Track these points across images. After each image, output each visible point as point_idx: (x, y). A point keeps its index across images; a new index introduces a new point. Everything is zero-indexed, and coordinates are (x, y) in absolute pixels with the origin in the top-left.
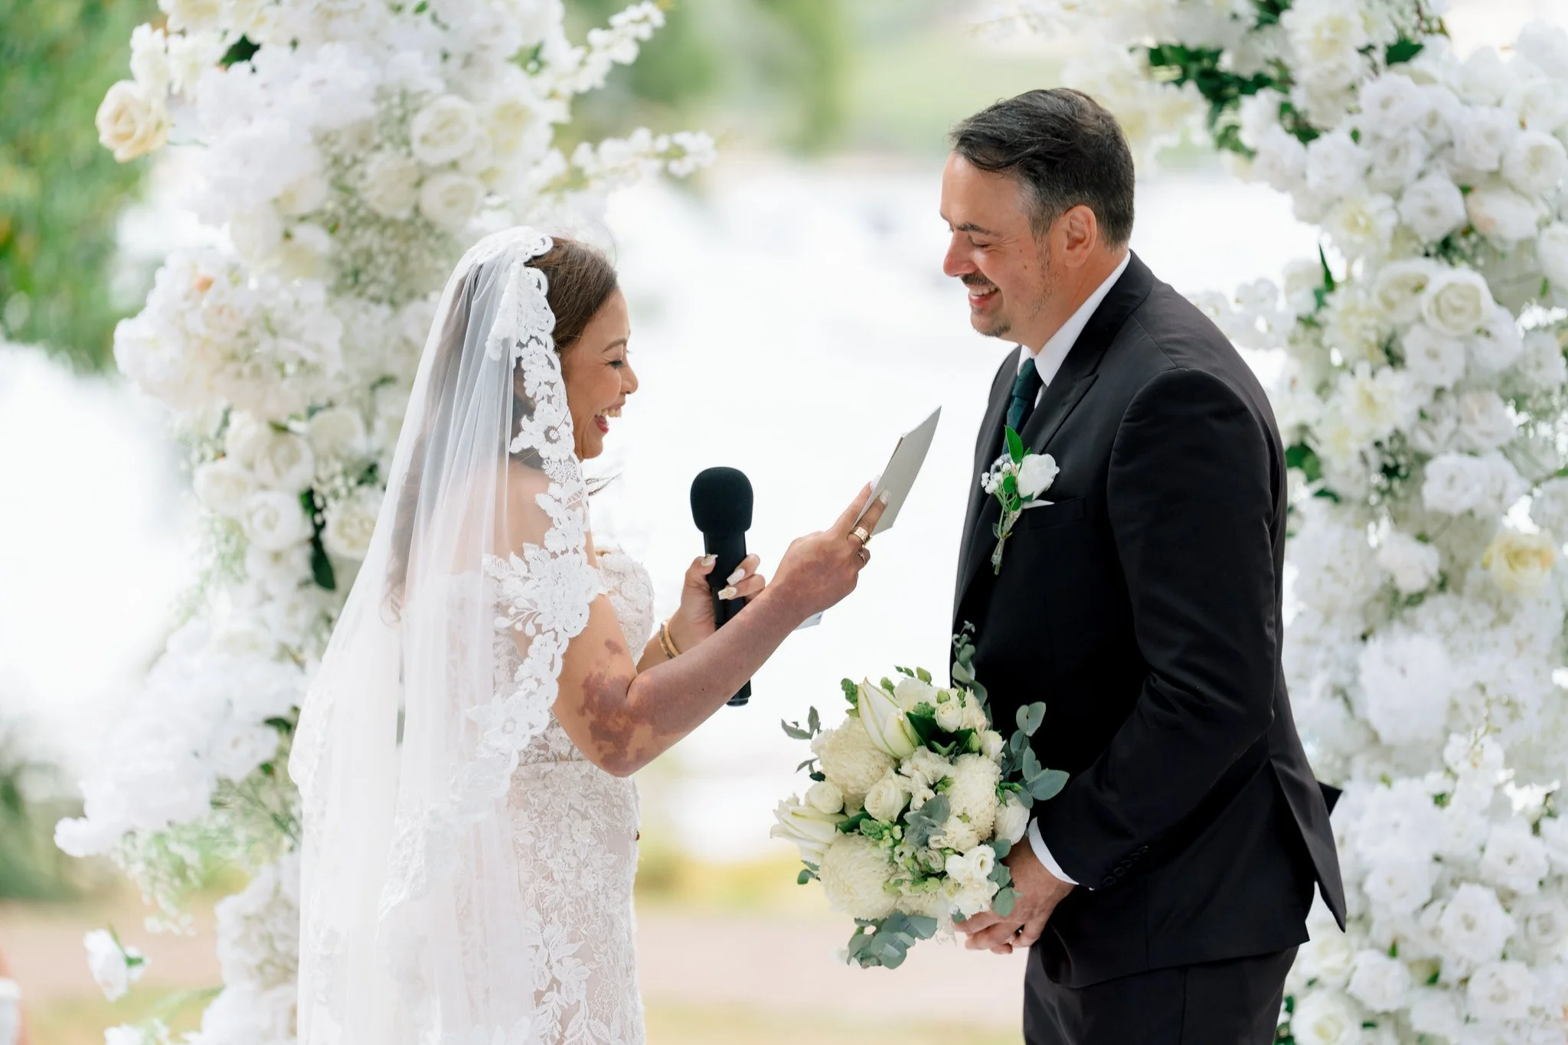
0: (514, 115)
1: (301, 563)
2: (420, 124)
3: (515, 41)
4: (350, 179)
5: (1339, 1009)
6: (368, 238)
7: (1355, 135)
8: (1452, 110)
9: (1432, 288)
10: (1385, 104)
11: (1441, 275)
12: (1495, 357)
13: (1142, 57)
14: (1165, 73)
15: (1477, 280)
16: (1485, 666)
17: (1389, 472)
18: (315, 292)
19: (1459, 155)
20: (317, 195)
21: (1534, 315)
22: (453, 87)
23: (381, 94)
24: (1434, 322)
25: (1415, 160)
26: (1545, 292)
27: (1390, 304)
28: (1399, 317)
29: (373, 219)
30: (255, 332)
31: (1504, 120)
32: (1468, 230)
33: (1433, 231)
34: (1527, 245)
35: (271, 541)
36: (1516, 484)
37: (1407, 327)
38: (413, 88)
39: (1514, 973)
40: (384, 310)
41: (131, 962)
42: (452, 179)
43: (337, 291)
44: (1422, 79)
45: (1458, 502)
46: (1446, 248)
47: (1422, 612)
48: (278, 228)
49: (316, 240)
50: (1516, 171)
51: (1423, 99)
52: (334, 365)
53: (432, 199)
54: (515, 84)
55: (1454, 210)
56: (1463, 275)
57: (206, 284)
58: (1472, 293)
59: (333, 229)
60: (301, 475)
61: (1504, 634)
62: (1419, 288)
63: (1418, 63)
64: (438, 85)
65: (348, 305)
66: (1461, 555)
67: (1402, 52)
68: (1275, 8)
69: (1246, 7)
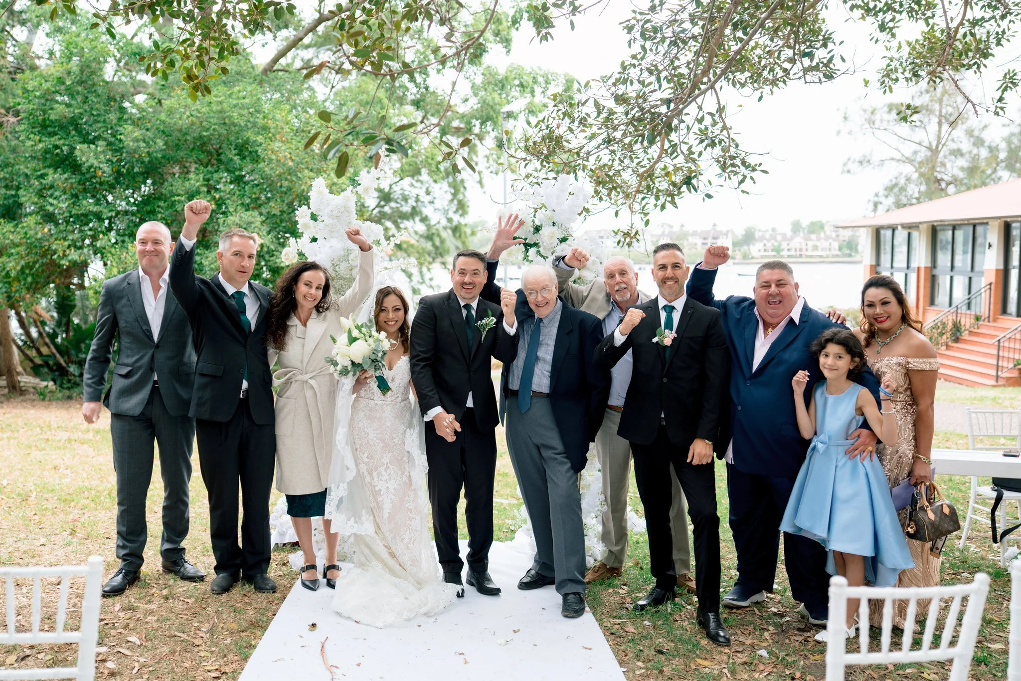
6: (341, 282)
29: (341, 278)
68: (537, 229)
69: (532, 229)
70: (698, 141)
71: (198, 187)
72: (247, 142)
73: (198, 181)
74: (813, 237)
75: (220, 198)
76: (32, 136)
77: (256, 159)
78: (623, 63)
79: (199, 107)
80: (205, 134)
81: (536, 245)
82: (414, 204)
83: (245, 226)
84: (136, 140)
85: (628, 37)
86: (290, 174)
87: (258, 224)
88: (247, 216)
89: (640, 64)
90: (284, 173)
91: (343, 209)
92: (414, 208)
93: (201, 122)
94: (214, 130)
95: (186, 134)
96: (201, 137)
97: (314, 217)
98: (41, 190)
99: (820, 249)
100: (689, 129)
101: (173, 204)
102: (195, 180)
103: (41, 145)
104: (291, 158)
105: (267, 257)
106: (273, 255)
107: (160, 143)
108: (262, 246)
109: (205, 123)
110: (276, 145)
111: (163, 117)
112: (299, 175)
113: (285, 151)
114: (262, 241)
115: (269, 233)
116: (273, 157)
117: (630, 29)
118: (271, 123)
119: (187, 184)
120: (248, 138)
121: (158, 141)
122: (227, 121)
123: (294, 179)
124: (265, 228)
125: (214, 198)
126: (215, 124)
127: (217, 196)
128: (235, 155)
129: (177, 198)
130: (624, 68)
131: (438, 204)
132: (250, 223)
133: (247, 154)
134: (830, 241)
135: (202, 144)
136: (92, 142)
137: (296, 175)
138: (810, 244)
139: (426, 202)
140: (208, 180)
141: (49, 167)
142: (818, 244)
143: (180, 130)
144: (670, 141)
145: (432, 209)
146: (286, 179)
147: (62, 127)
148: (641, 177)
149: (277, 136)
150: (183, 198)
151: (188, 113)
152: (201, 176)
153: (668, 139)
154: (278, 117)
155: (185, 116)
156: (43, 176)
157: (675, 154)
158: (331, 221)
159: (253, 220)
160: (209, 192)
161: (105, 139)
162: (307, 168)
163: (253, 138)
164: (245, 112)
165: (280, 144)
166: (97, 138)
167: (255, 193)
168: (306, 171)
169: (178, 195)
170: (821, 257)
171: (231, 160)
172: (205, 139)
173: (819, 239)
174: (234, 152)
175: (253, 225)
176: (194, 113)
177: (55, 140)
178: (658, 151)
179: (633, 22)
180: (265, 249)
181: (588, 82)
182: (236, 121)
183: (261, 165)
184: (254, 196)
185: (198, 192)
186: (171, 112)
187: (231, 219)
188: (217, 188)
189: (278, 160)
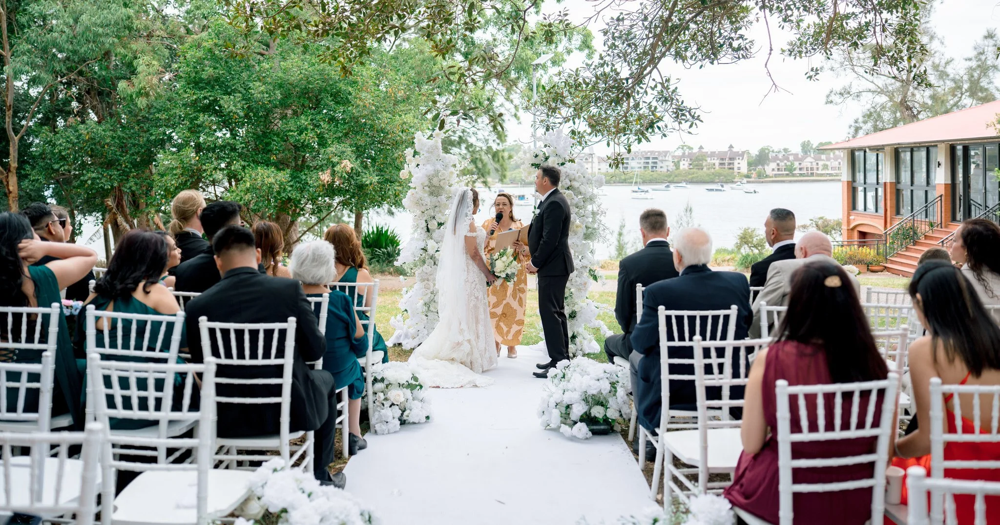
0: (452, 173)
1: (425, 229)
2: (440, 174)
3: (452, 164)
6: (433, 188)
8: (569, 171)
13: (530, 165)
18: (426, 195)
19: (570, 177)
20: (427, 183)
21: (580, 197)
23: (435, 170)
26: (581, 193)
29: (434, 186)
30: (420, 201)
31: (575, 172)
33: (566, 186)
34: (578, 188)
35: (422, 226)
36: (577, 218)
38: (439, 169)
39: (577, 279)
40: (436, 197)
42: (444, 181)
43: (430, 195)
44: (565, 168)
46: (568, 188)
48: (422, 188)
49: (427, 189)
50: (577, 179)
52: (429, 204)
53: (442, 183)
54: (452, 169)
55: (569, 183)
56: (570, 191)
57: (413, 194)
58: (571, 194)
59: (429, 187)
60: (425, 218)
61: (576, 237)
63: (564, 165)
64: (442, 169)
65: (431, 197)
68: (547, 159)
69: (543, 159)
71: (306, 125)
72: (339, 91)
73: (306, 120)
74: (823, 157)
76: (188, 90)
77: (346, 102)
79: (306, 67)
80: (310, 86)
82: (461, 134)
83: (339, 155)
84: (262, 93)
86: (372, 116)
87: (349, 153)
88: (341, 147)
90: (368, 115)
91: (434, 148)
92: (460, 137)
93: (308, 78)
94: (317, 83)
95: (296, 86)
96: (306, 89)
97: (416, 153)
98: (191, 128)
99: (830, 168)
100: (646, 93)
102: (304, 121)
103: (195, 97)
104: (373, 104)
105: (355, 178)
106: (359, 176)
107: (278, 94)
108: (352, 169)
109: (310, 79)
110: (363, 95)
111: (280, 74)
113: (369, 99)
114: (352, 166)
115: (356, 159)
116: (361, 104)
118: (359, 79)
120: (341, 89)
121: (276, 92)
122: (326, 77)
124: (354, 156)
126: (318, 80)
127: (319, 132)
129: (291, 133)
132: (343, 153)
133: (339, 100)
134: (840, 160)
135: (305, 93)
136: (230, 94)
137: (377, 116)
138: (821, 163)
140: (313, 120)
141: (199, 111)
142: (828, 163)
143: (291, 84)
145: (476, 139)
146: (369, 119)
147: (208, 83)
149: (364, 88)
151: (298, 72)
154: (364, 73)
155: (296, 74)
156: (196, 118)
158: (428, 155)
159: (344, 149)
160: (313, 129)
161: (240, 92)
162: (385, 111)
163: (344, 88)
165: (366, 94)
166: (234, 91)
167: (345, 129)
168: (384, 113)
169: (292, 131)
170: (831, 175)
172: (309, 90)
173: (828, 159)
174: (330, 99)
175: (345, 154)
176: (303, 71)
177: (204, 93)
180: (354, 171)
183: (351, 108)
186: (285, 71)
187: (330, 150)
188: (318, 126)
189: (365, 106)
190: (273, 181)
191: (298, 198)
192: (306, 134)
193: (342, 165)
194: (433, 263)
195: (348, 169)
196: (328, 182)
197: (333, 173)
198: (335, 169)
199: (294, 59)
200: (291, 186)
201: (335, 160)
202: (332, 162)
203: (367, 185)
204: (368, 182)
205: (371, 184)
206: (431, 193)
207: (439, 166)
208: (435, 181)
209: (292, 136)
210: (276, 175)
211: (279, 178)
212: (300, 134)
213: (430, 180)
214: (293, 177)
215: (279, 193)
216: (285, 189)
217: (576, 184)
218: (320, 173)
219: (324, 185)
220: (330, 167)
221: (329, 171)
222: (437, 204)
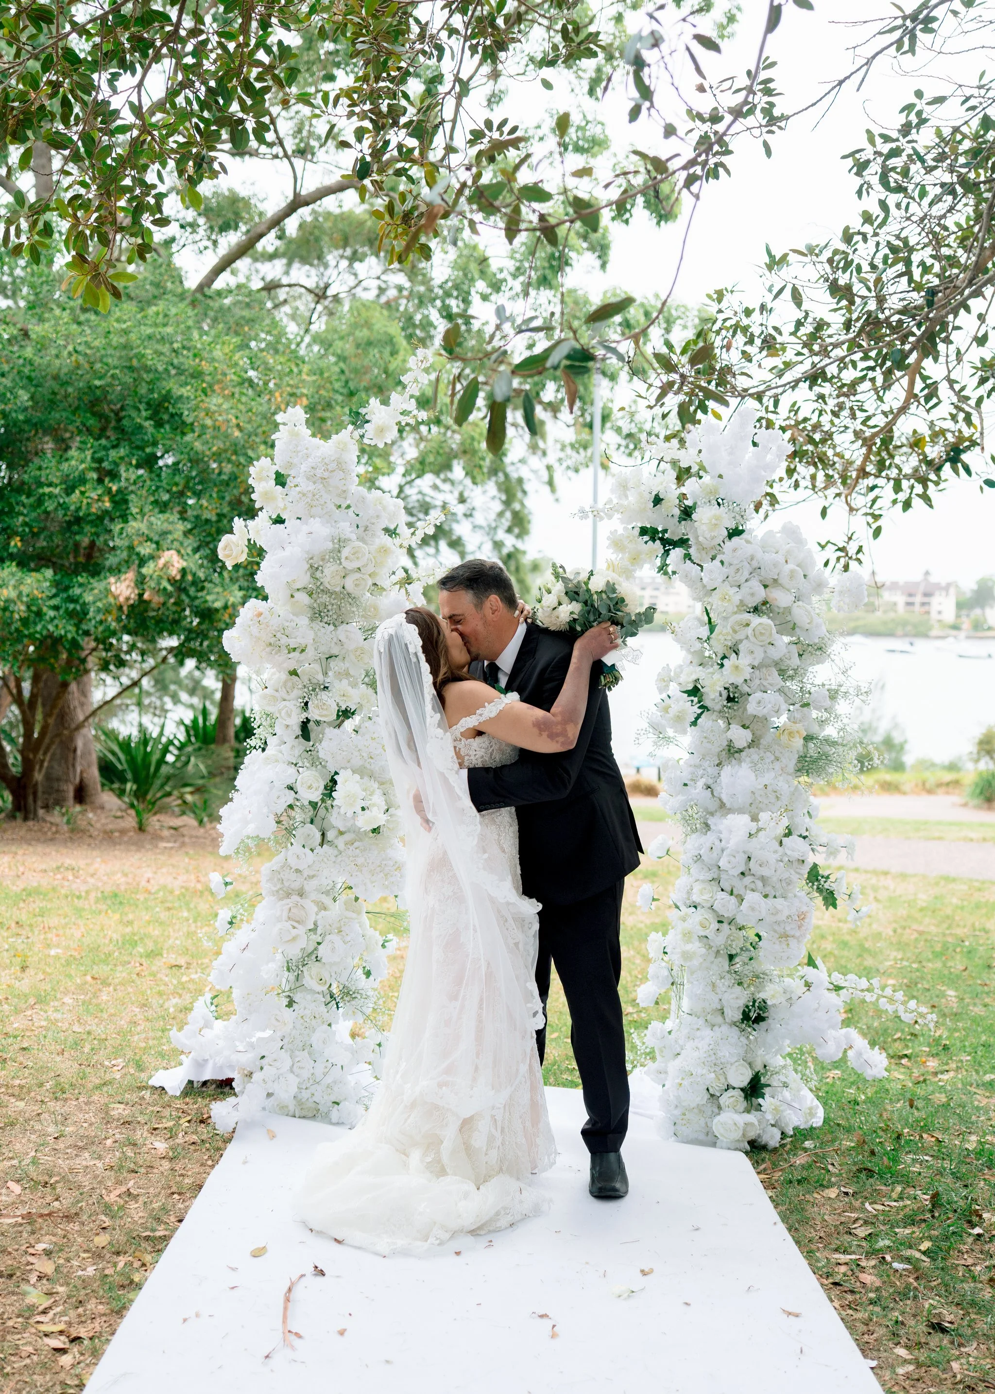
0: (385, 550)
1: (297, 731)
2: (345, 552)
3: (385, 523)
4: (318, 574)
5: (710, 916)
6: (325, 598)
7: (722, 562)
8: (759, 555)
9: (752, 625)
10: (735, 550)
11: (756, 621)
12: (775, 654)
13: (637, 531)
14: (646, 538)
15: (770, 622)
16: (768, 778)
17: (730, 699)
18: (303, 620)
19: (763, 571)
20: (304, 580)
21: (786, 639)
22: (360, 539)
24: (752, 638)
25: (746, 575)
26: (794, 628)
27: (735, 632)
28: (738, 637)
29: (325, 591)
30: (279, 635)
31: (780, 558)
32: (765, 603)
33: (752, 603)
34: (788, 610)
35: (288, 721)
36: (784, 706)
37: (741, 641)
38: (343, 537)
40: (332, 627)
41: (226, 884)
42: (357, 575)
43: (312, 619)
44: (748, 542)
45: (760, 711)
46: (756, 610)
47: (743, 754)
48: (289, 593)
49: (303, 598)
50: (784, 580)
51: (749, 550)
52: (310, 647)
53: (349, 583)
55: (761, 594)
56: (764, 620)
57: (260, 614)
58: (767, 628)
59: (310, 594)
60: (297, 694)
61: (777, 766)
62: (748, 625)
63: (743, 536)
64: (354, 537)
65: (318, 625)
66: (758, 733)
67: (735, 533)
68: (687, 513)
69: (677, 512)
70: (976, 379)
71: (83, 472)
72: (167, 397)
73: (82, 462)
75: (119, 491)
77: (181, 426)
78: (847, 229)
79: (89, 339)
80: (97, 383)
81: (683, 542)
83: (156, 538)
85: (859, 181)
86: (235, 453)
87: (178, 534)
88: (159, 521)
89: (876, 234)
90: (226, 451)
91: (333, 466)
93: (91, 364)
94: (113, 376)
95: (67, 383)
96: (91, 388)
97: (281, 480)
100: (959, 355)
101: (40, 501)
102: (79, 460)
104: (237, 425)
105: (192, 591)
106: (203, 589)
107: (24, 396)
108: (184, 572)
109: (98, 366)
110: (213, 402)
111: (29, 352)
112: (250, 453)
113: (227, 411)
114: (185, 564)
115: (196, 550)
116: (209, 422)
117: (861, 167)
118: (206, 367)
119: (65, 466)
120: (169, 392)
121: (21, 392)
122: (135, 362)
123: (242, 460)
124: (191, 543)
125: (109, 491)
126: (116, 368)
127: (114, 488)
128: (147, 419)
129: (47, 490)
130: (848, 237)
131: (479, 518)
132: (164, 534)
133: (166, 417)
135: (92, 401)
137: (246, 455)
139: (460, 516)
140: (100, 461)
143: (56, 377)
144: (924, 378)
145: (470, 527)
146: (229, 461)
148: (868, 443)
149: (216, 387)
150: (57, 491)
151: (70, 348)
152: (89, 454)
153: (921, 374)
155: (65, 353)
157: (934, 400)
158: (311, 487)
159: (170, 527)
160: (100, 481)
163: (176, 391)
164: (166, 349)
165: (220, 401)
167: (177, 484)
168: (262, 447)
169: (50, 485)
171: (140, 427)
172: (98, 392)
174: (144, 414)
175: (170, 537)
176: (81, 348)
178: (903, 396)
179: (868, 154)
180: (189, 578)
181: (785, 256)
182: (149, 363)
183: (189, 437)
184: (174, 489)
185: (82, 480)
186: (42, 346)
187: (134, 526)
188: (114, 475)
189: (216, 428)
190: (13, 594)
191: (69, 636)
192: (82, 493)
193: (161, 562)
194: (318, 835)
195: (174, 572)
196: (128, 599)
197: (141, 581)
198: (144, 571)
199: (60, 318)
200: (56, 608)
201: (145, 549)
202: (138, 554)
203: (217, 610)
204: (218, 605)
205: (226, 607)
206: (318, 614)
207: (346, 528)
208: (329, 575)
209: (51, 496)
210: (20, 582)
211: (25, 590)
212: (69, 491)
213: (314, 569)
214: (61, 587)
215: (25, 621)
216: (39, 614)
217: (781, 598)
218: (112, 580)
219: (120, 608)
220: (135, 567)
221: (131, 575)
222: (335, 651)
